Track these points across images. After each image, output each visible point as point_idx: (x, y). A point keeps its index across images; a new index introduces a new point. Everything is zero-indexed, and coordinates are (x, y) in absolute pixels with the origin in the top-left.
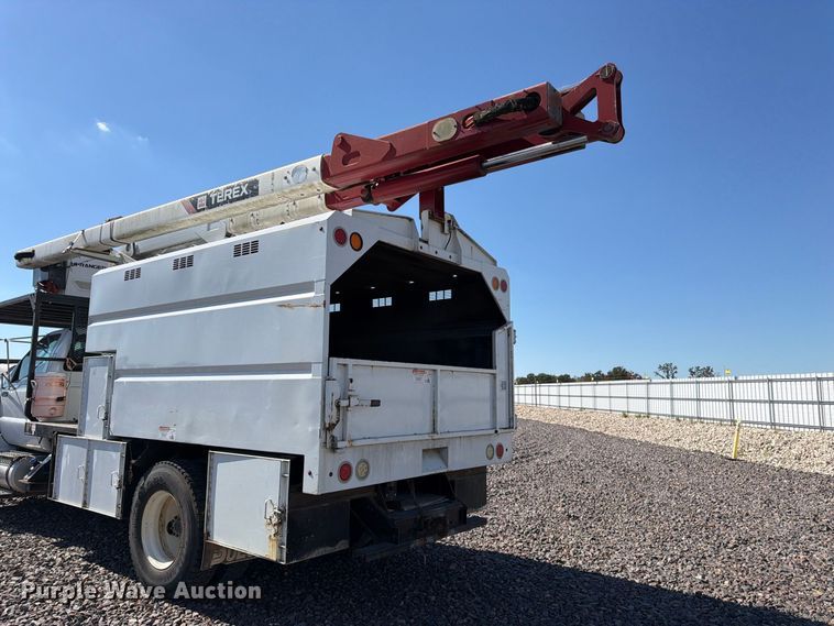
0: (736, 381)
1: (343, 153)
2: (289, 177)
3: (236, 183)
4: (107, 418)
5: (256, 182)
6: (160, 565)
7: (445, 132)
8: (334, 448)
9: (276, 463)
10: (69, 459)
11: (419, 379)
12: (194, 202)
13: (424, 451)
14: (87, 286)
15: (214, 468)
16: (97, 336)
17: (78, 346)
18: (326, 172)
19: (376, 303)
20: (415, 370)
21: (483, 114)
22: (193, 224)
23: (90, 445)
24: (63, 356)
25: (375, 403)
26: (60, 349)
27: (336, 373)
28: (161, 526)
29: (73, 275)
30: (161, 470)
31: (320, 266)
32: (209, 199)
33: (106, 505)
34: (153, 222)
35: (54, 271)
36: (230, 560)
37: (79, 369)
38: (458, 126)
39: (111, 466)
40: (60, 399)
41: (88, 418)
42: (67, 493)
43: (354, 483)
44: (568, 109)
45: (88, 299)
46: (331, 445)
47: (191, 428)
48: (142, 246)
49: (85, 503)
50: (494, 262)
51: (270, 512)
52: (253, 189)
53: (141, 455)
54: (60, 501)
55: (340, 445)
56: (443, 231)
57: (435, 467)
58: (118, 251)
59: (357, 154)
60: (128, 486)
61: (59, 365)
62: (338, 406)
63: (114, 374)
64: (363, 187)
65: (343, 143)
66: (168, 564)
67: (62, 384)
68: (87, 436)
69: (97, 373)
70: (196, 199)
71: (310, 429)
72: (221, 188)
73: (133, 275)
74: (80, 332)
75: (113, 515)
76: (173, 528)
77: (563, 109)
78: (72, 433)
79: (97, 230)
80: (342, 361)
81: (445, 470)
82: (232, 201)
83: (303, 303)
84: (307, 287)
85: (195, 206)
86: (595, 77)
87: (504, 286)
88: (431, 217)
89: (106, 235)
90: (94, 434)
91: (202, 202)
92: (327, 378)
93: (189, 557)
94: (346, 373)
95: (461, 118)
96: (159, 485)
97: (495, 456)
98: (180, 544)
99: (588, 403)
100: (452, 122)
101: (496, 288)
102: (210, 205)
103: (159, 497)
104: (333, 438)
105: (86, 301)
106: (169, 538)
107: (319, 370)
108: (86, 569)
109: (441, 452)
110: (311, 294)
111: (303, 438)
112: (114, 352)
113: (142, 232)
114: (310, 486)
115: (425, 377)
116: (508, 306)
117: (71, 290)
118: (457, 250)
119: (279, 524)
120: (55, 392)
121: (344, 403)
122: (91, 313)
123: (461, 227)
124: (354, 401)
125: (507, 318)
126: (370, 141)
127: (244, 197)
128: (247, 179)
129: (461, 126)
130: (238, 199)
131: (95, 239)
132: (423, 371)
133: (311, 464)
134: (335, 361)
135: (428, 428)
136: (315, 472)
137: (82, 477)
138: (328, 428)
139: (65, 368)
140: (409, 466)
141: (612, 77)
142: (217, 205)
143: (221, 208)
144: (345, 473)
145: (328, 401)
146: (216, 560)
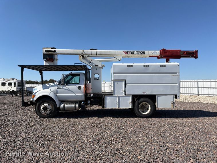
0: (105, 83)
1: (164, 52)
2: (153, 53)
3: (139, 51)
4: (125, 92)
5: (145, 52)
10: (110, 100)
15: (157, 98)
16: (118, 77)
23: (118, 97)
47: (152, 92)
49: (118, 107)
71: (178, 91)
72: (135, 51)
73: (130, 66)
82: (138, 54)
85: (127, 53)
89: (94, 53)
91: (130, 53)
110: (177, 74)
112: (125, 80)
127: (142, 54)
128: (142, 51)
129: (184, 53)
130: (140, 54)
131: (89, 53)
142: (134, 54)
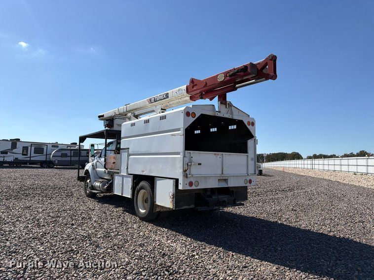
1: (192, 85)
2: (177, 92)
3: (162, 94)
4: (127, 168)
5: (168, 94)
6: (143, 211)
7: (221, 79)
8: (187, 177)
9: (172, 181)
10: (117, 180)
11: (216, 157)
12: (150, 100)
13: (219, 180)
14: (120, 125)
15: (156, 182)
16: (124, 144)
17: (118, 146)
18: (187, 91)
19: (212, 130)
20: (215, 154)
21: (231, 73)
22: (151, 107)
23: (123, 176)
24: (114, 149)
25: (200, 164)
26: (113, 147)
27: (187, 155)
28: (143, 200)
29: (116, 122)
30: (142, 183)
31: (181, 124)
32: (155, 99)
33: (128, 194)
34: (139, 106)
35: (110, 121)
36: (162, 210)
37: (119, 153)
38: (225, 77)
39: (129, 182)
40: (114, 163)
41: (122, 168)
42: (117, 192)
43: (194, 187)
44: (259, 69)
45: (121, 131)
46: (186, 176)
47: (150, 171)
48: (137, 113)
49: (122, 194)
50: (249, 116)
51: (171, 195)
52: (167, 96)
53: (137, 179)
54: (115, 193)
55: (188, 176)
56: (226, 107)
57: (223, 185)
58: (129, 115)
59: (196, 85)
60: (134, 188)
61: (113, 152)
62: (188, 165)
63: (129, 155)
64: (200, 94)
65: (192, 81)
66: (145, 211)
67: (114, 158)
68: (122, 174)
69: (124, 155)
70: (151, 99)
71: (180, 171)
72: (158, 95)
73: (133, 125)
74: (119, 141)
75: (130, 197)
76: (146, 201)
77: (258, 69)
78: (118, 173)
79: (122, 108)
80: (189, 151)
81: (227, 186)
82: (161, 100)
83: (178, 134)
84: (178, 130)
85: (151, 101)
86: (267, 59)
87: (253, 124)
88: (221, 103)
89: (125, 110)
90: (124, 173)
91: (153, 100)
92: (184, 156)
93: (150, 209)
94: (190, 155)
95: (226, 74)
96: (142, 188)
97: (248, 183)
98: (148, 205)
99: (338, 168)
100: (223, 75)
101: (249, 125)
102: (155, 101)
103: (142, 191)
104: (186, 174)
105: (120, 132)
106: (145, 204)
107: (182, 154)
108: (123, 213)
109: (226, 180)
110: (180, 132)
111: (178, 174)
112: (129, 148)
113: (136, 109)
114: (180, 187)
115: (219, 156)
116: (255, 131)
117: (115, 128)
118: (232, 113)
119: (173, 198)
120: (113, 160)
121: (189, 164)
122: (122, 136)
123: (234, 105)
124: (193, 163)
125: (254, 135)
126: (200, 81)
127: (165, 98)
128: (165, 93)
129: (225, 76)
130: (163, 99)
131: (121, 111)
132: (218, 154)
133: (180, 181)
134: (187, 151)
135: (220, 173)
136: (182, 184)
137: (121, 186)
138: (185, 171)
139: (115, 153)
140: (213, 184)
141: (272, 59)
142: (157, 101)
143: (158, 102)
144: (191, 184)
145: (185, 163)
146: (158, 210)
